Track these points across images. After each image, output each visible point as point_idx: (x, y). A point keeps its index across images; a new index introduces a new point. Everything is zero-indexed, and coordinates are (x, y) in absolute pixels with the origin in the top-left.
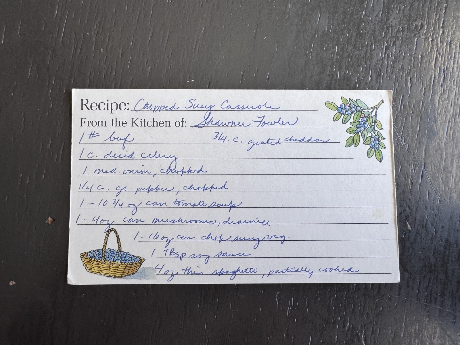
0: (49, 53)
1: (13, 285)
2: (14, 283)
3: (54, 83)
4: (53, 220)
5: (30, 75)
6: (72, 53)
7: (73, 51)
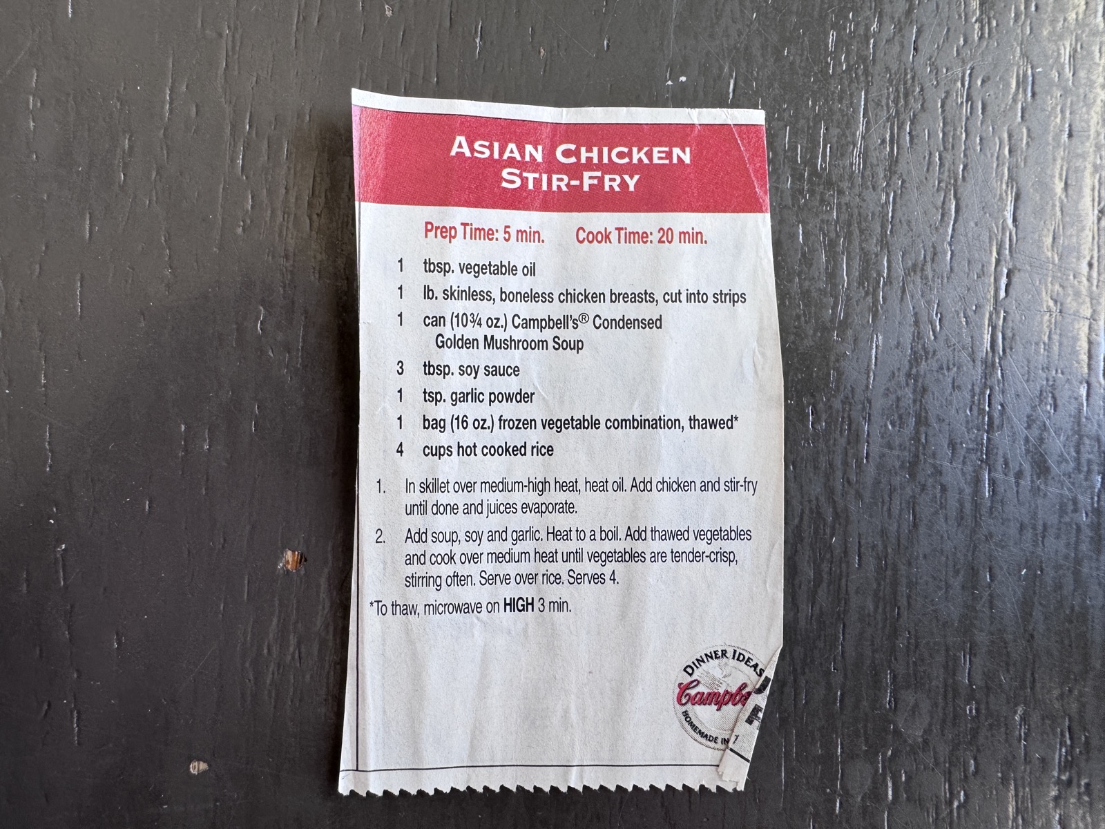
0: (220, 35)
1: (203, 774)
2: (203, 766)
3: (248, 127)
4: (301, 560)
5: (171, 110)
6: (295, 27)
7: (298, 22)
